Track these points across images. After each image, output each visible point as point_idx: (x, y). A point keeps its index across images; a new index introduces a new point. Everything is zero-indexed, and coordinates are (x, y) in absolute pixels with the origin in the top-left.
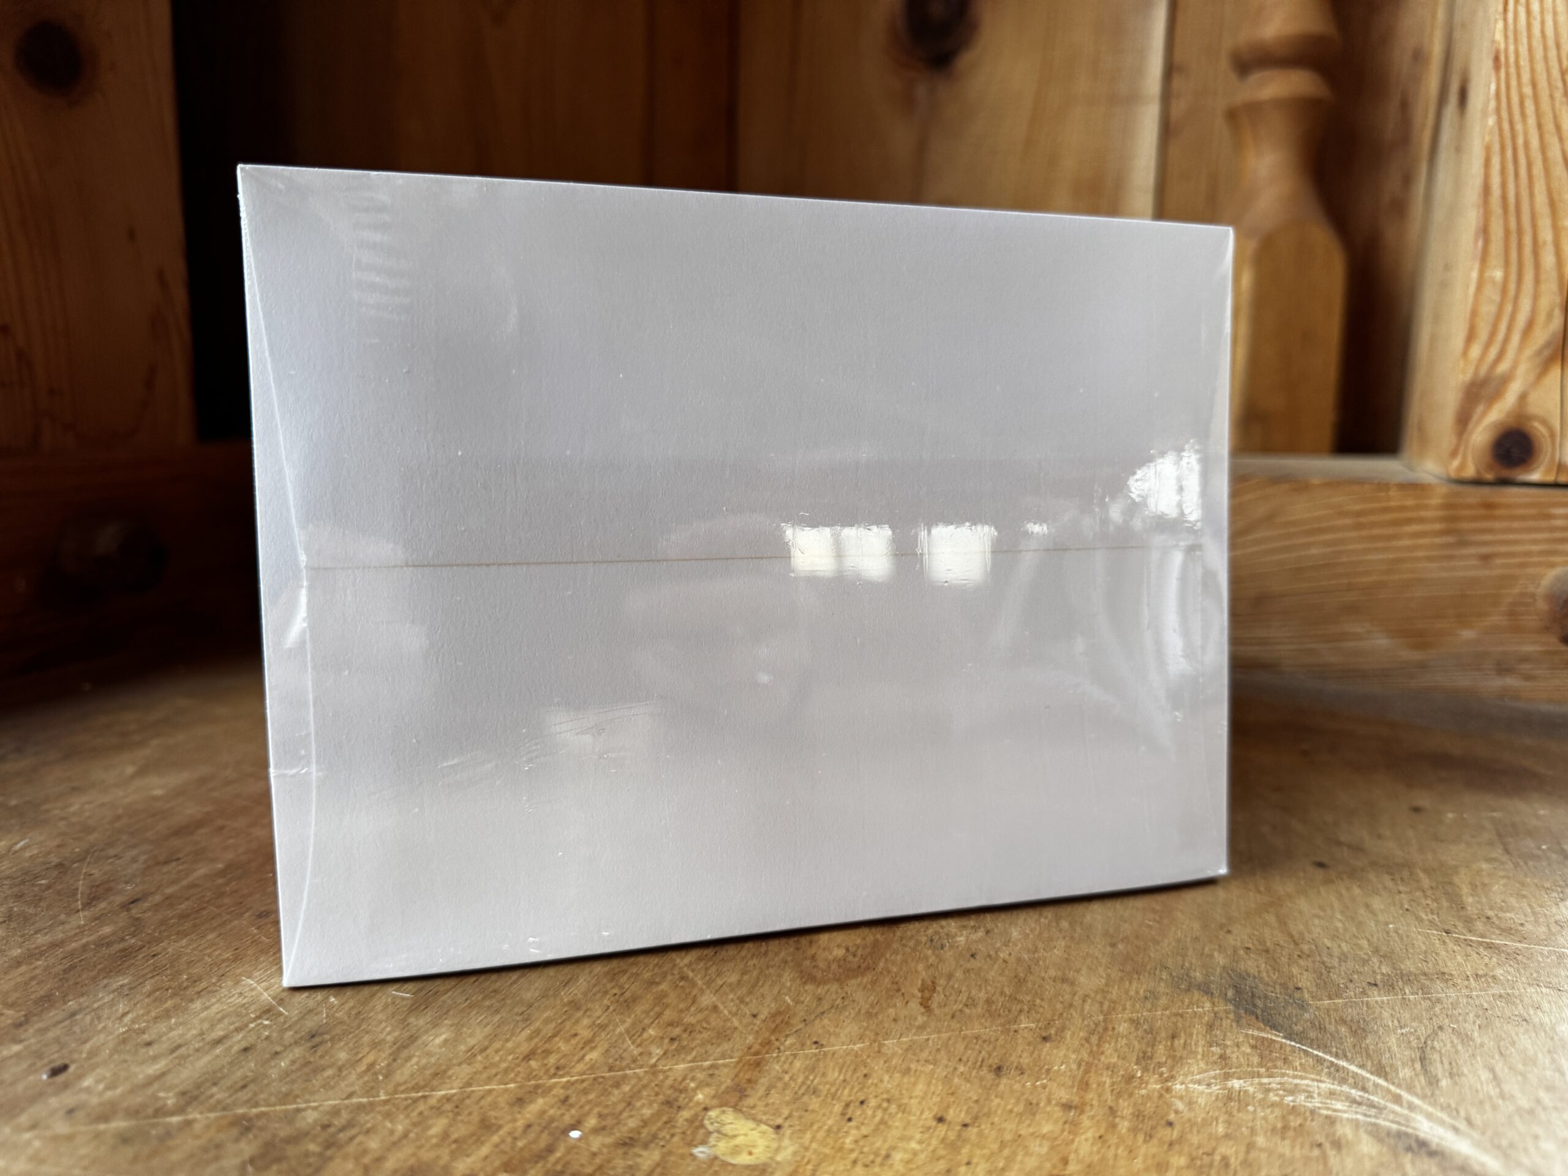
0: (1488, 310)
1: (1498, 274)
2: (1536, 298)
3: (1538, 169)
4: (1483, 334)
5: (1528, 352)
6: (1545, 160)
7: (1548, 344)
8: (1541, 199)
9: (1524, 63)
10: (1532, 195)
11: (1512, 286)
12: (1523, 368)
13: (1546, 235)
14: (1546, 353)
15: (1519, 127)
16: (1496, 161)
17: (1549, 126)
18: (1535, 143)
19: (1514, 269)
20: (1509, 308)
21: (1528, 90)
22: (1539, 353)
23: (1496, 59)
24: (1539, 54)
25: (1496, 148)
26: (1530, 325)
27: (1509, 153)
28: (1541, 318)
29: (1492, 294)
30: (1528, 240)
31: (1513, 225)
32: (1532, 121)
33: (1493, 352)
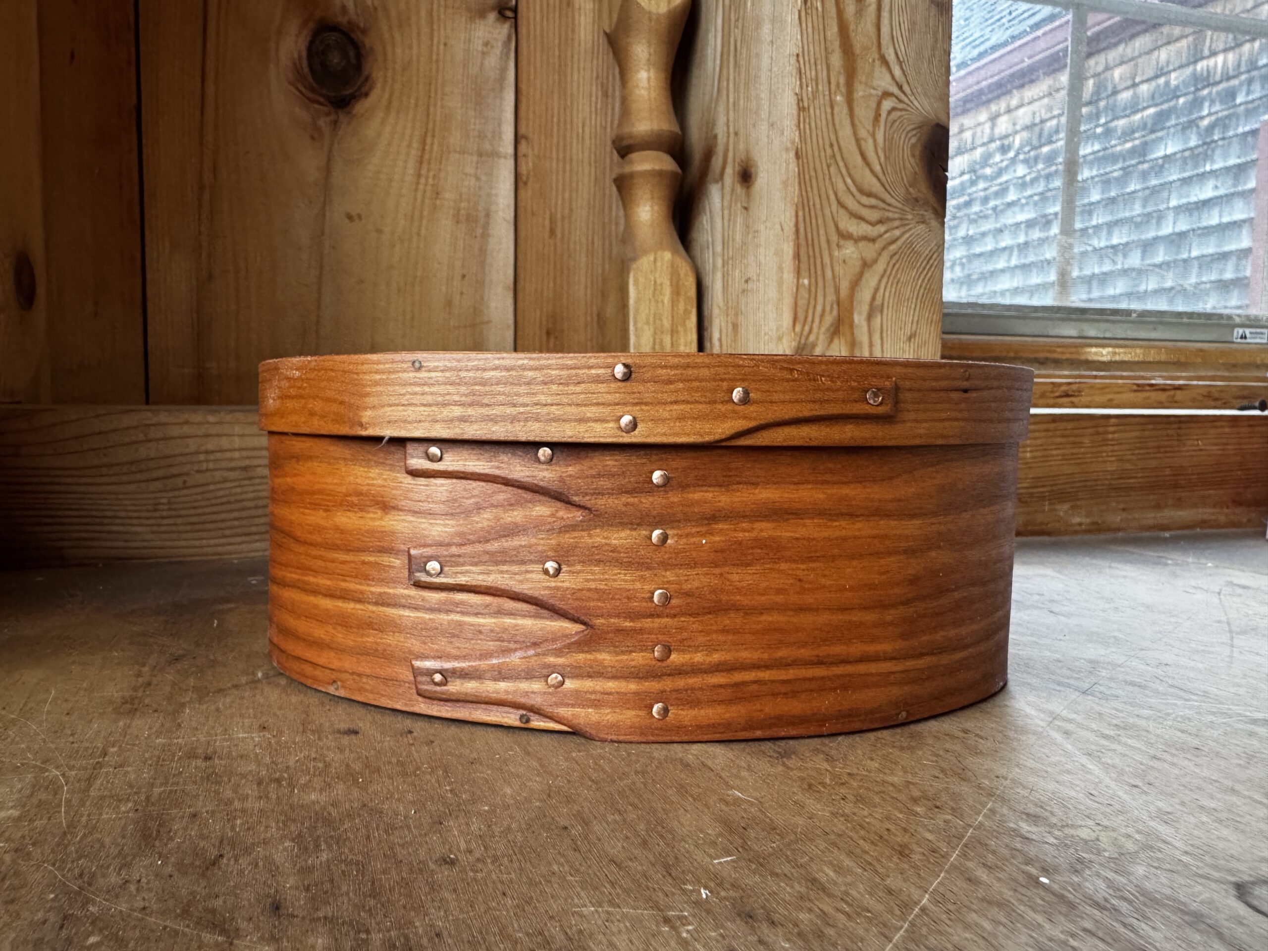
0: (802, 303)
1: (806, 282)
2: (825, 297)
3: (820, 221)
4: (801, 316)
5: (823, 329)
6: (823, 215)
7: (832, 325)
8: (823, 239)
9: (810, 157)
10: (818, 235)
11: (813, 289)
12: (822, 337)
13: (827, 260)
14: (832, 329)
15: (810, 194)
16: (800, 214)
17: (824, 196)
18: (818, 206)
19: (813, 280)
20: (812, 302)
21: (813, 173)
22: (828, 330)
23: (797, 153)
24: (816, 154)
25: (800, 207)
26: (824, 311)
27: (807, 209)
28: (828, 308)
29: (804, 293)
30: (818, 261)
31: (811, 254)
32: (816, 191)
33: (807, 328)
